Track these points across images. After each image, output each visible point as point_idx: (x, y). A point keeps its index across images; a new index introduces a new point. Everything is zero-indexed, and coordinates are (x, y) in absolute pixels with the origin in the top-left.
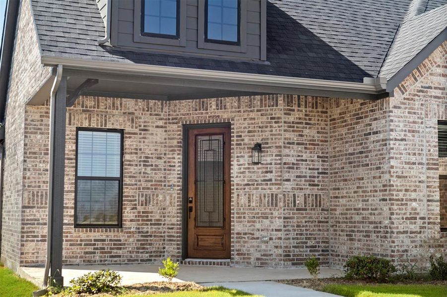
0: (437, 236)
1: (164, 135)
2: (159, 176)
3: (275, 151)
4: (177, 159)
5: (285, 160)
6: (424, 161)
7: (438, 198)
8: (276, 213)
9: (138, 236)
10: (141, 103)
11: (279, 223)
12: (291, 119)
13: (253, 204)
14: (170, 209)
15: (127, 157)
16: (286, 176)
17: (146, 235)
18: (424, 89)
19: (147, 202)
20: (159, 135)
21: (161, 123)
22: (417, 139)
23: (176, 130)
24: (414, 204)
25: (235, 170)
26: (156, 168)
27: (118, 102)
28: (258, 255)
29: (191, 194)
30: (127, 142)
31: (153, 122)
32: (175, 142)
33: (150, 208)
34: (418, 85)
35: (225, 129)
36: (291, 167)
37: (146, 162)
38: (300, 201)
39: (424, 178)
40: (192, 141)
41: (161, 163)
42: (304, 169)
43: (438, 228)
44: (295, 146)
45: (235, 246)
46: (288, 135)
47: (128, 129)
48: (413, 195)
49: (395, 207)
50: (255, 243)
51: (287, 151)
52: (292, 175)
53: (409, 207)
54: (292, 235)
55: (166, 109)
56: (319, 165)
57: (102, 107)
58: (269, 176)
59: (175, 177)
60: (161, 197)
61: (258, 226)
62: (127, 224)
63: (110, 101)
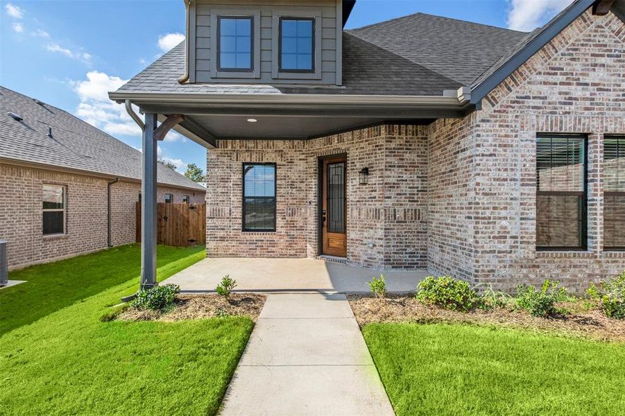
0: (532, 256)
1: (306, 165)
2: (302, 195)
3: (378, 173)
5: (386, 180)
6: (518, 177)
7: (534, 215)
8: (379, 225)
9: (286, 238)
10: (288, 143)
11: (381, 233)
12: (393, 145)
13: (362, 217)
14: (309, 219)
15: (278, 182)
16: (387, 194)
17: (293, 237)
18: (520, 100)
19: (293, 214)
20: (301, 166)
21: (303, 157)
22: (509, 154)
23: (313, 161)
24: (504, 223)
25: (350, 189)
26: (300, 189)
27: (271, 143)
28: (365, 258)
29: (325, 208)
30: (279, 171)
31: (297, 156)
32: (312, 170)
33: (295, 218)
34: (513, 95)
36: (392, 186)
37: (292, 185)
38: (400, 215)
39: (516, 194)
40: (325, 169)
41: (303, 186)
42: (404, 188)
43: (533, 247)
44: (396, 169)
45: (350, 249)
46: (389, 159)
47: (278, 162)
48: (503, 213)
49: (480, 226)
50: (363, 248)
51: (388, 173)
52: (393, 193)
53: (497, 227)
54: (392, 243)
55: (306, 146)
56: (419, 184)
57: (260, 148)
58: (374, 194)
59: (312, 196)
60: (303, 211)
61: (366, 234)
62: (279, 229)
63: (265, 142)
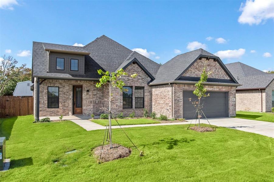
0: (122, 110)
1: (69, 88)
2: (68, 96)
3: (91, 92)
4: (71, 93)
5: (94, 93)
6: (119, 94)
7: (122, 102)
8: (91, 105)
9: (62, 110)
10: (63, 81)
11: (92, 107)
13: (87, 103)
14: (70, 104)
15: (60, 93)
16: (94, 97)
17: (64, 110)
19: (64, 103)
20: (67, 88)
21: (68, 85)
22: (118, 90)
23: (71, 87)
24: (117, 103)
25: (83, 95)
26: (67, 95)
27: (57, 81)
28: (88, 114)
29: (75, 101)
30: (60, 89)
31: (66, 85)
32: (71, 89)
33: (65, 104)
35: (81, 87)
36: (95, 95)
37: (64, 94)
38: (97, 102)
40: (75, 89)
41: (68, 94)
42: (98, 95)
43: (122, 108)
44: (96, 91)
45: (83, 112)
46: (94, 88)
47: (60, 87)
48: (117, 101)
50: (87, 111)
51: (94, 92)
52: (95, 97)
53: (116, 104)
54: (95, 109)
55: (69, 82)
57: (54, 82)
58: (90, 97)
59: (71, 97)
60: (68, 101)
61: (88, 107)
62: (60, 107)
